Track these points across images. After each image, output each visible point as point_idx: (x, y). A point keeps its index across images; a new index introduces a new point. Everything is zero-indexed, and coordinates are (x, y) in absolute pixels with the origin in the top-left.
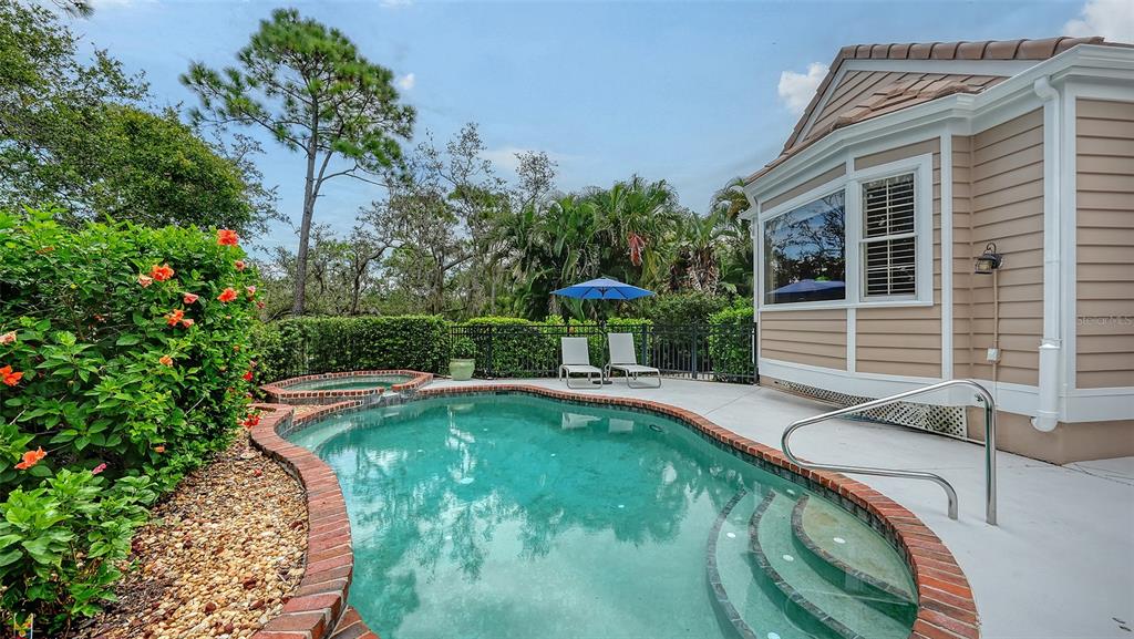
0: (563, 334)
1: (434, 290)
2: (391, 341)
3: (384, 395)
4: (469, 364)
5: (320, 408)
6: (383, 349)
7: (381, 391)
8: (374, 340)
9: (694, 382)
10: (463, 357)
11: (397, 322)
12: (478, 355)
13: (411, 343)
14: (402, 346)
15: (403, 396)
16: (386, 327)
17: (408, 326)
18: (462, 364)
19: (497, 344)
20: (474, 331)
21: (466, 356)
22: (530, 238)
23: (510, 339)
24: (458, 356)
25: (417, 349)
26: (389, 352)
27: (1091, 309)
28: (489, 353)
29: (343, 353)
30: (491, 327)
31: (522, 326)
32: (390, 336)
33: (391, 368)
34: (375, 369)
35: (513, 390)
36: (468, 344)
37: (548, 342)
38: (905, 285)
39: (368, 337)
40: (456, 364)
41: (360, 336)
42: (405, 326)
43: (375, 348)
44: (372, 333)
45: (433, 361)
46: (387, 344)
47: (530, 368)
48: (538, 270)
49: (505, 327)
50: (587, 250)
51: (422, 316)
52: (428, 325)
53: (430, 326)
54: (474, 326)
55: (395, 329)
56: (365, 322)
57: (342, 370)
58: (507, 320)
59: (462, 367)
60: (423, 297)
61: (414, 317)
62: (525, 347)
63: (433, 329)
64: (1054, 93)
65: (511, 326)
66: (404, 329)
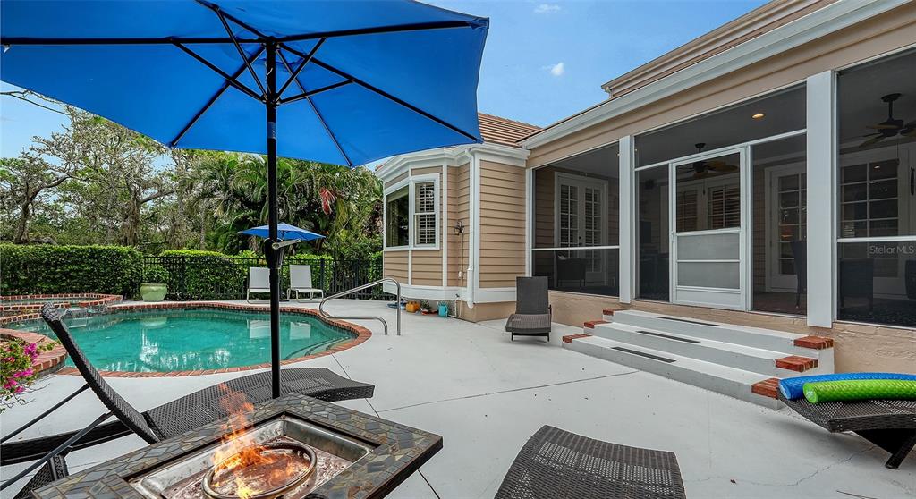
0: (252, 266)
1: (127, 222)
2: (76, 268)
3: (70, 310)
4: (161, 289)
6: (67, 274)
8: (56, 266)
10: (154, 282)
11: (83, 250)
12: (171, 282)
13: (99, 270)
14: (89, 272)
15: (90, 311)
16: (70, 255)
17: (94, 254)
18: (153, 288)
19: (190, 272)
20: (168, 262)
21: (158, 281)
22: (232, 184)
23: (202, 268)
24: (151, 281)
25: (105, 275)
26: (71, 278)
27: (487, 261)
28: (182, 279)
29: (17, 279)
30: (183, 257)
31: (215, 258)
32: (74, 263)
33: (76, 292)
34: (56, 293)
35: (201, 306)
36: (160, 270)
37: (240, 271)
38: (432, 241)
39: (48, 263)
40: (148, 288)
41: (39, 263)
42: (92, 254)
43: (57, 273)
44: (53, 259)
45: (123, 286)
46: (71, 270)
47: (223, 292)
48: (239, 211)
49: (199, 258)
50: (285, 199)
51: (111, 246)
52: (118, 254)
53: (120, 255)
54: (168, 256)
55: (80, 256)
56: (46, 249)
57: (13, 294)
58: (203, 252)
59: (153, 291)
60: (115, 229)
61: (102, 247)
62: (217, 275)
63: (123, 258)
64: (471, 156)
65: (205, 258)
66: (92, 256)
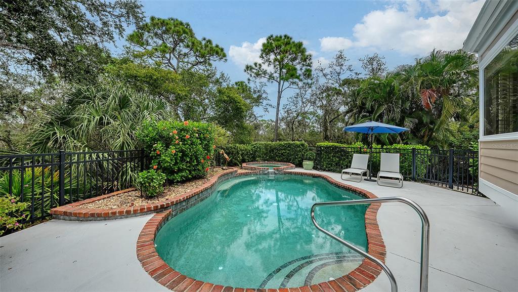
2: (285, 151)
3: (269, 170)
4: (311, 163)
5: (247, 171)
6: (282, 154)
7: (268, 169)
9: (450, 191)
11: (286, 144)
12: (315, 160)
14: (288, 153)
16: (283, 146)
18: (307, 163)
19: (324, 155)
21: (310, 159)
23: (330, 153)
24: (307, 159)
26: (284, 155)
31: (336, 147)
32: (284, 149)
35: (319, 176)
36: (311, 154)
40: (305, 163)
41: (275, 149)
42: (289, 146)
44: (279, 148)
49: (329, 147)
55: (285, 147)
58: (331, 144)
59: (307, 164)
65: (331, 147)
66: (289, 147)
